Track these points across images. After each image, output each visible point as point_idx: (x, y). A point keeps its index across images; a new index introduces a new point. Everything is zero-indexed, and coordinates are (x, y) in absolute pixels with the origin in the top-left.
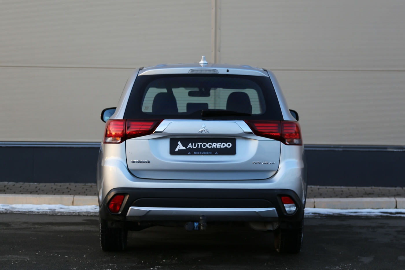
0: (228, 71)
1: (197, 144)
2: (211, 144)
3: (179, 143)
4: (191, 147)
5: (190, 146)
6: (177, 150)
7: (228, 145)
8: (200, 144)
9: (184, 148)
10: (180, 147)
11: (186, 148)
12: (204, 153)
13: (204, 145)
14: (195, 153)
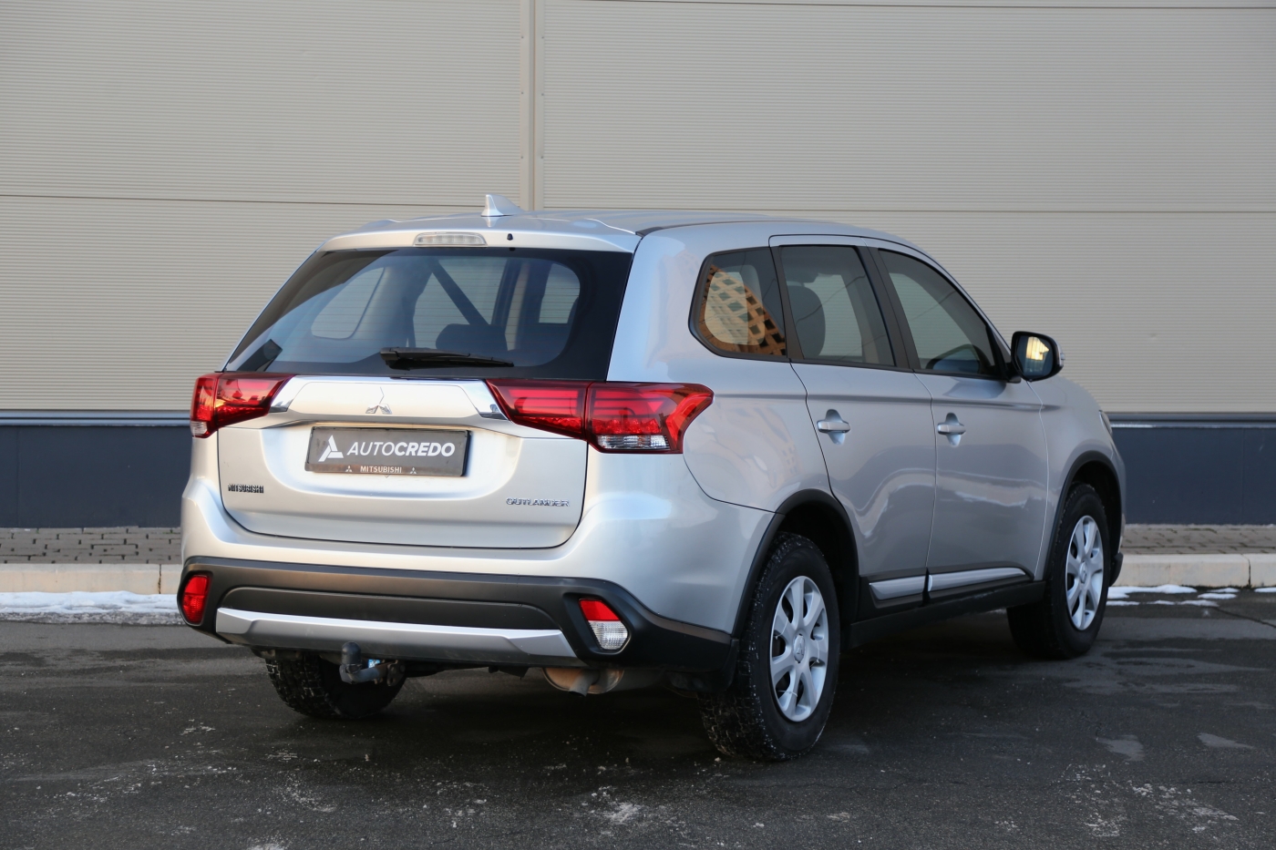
2: (405, 445)
3: (331, 440)
5: (354, 449)
6: (322, 459)
7: (446, 449)
8: (378, 444)
9: (340, 455)
10: (332, 452)
11: (344, 454)
12: (385, 469)
13: (388, 449)
14: (363, 469)
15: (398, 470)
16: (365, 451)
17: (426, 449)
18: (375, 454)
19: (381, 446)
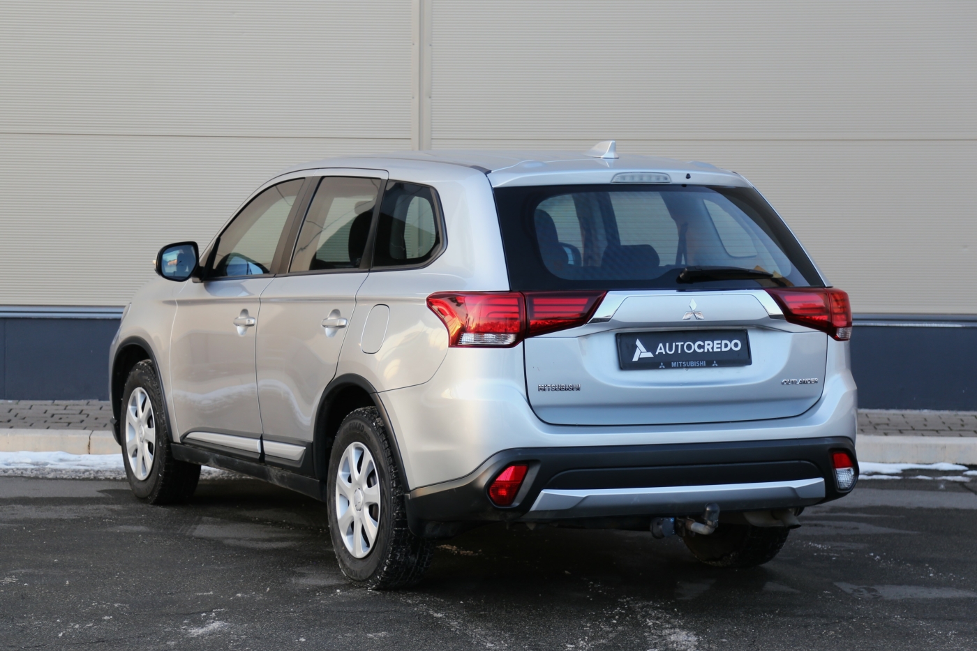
0: (688, 176)
1: (674, 344)
2: (702, 344)
3: (638, 343)
4: (664, 353)
5: (661, 349)
6: (635, 359)
7: (734, 345)
8: (680, 344)
9: (650, 355)
10: (641, 352)
11: (653, 353)
12: (692, 364)
13: (689, 347)
14: (674, 364)
15: (703, 363)
16: (670, 350)
17: (719, 346)
18: (679, 352)
19: (682, 346)
